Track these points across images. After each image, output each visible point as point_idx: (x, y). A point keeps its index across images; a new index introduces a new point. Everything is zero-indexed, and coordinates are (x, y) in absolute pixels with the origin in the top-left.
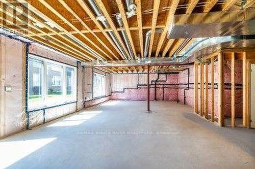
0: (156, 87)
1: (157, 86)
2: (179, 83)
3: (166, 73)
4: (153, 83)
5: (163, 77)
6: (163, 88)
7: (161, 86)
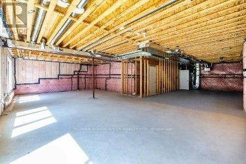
0: (78, 78)
1: (80, 76)
2: (98, 73)
3: (87, 65)
4: (76, 73)
5: (85, 68)
6: (85, 78)
7: (84, 76)
